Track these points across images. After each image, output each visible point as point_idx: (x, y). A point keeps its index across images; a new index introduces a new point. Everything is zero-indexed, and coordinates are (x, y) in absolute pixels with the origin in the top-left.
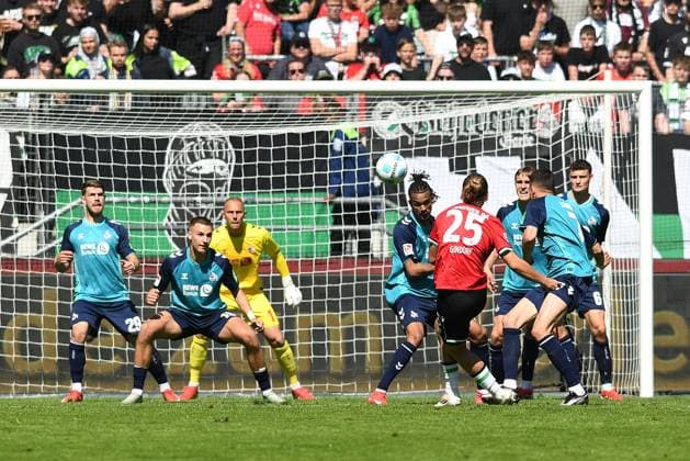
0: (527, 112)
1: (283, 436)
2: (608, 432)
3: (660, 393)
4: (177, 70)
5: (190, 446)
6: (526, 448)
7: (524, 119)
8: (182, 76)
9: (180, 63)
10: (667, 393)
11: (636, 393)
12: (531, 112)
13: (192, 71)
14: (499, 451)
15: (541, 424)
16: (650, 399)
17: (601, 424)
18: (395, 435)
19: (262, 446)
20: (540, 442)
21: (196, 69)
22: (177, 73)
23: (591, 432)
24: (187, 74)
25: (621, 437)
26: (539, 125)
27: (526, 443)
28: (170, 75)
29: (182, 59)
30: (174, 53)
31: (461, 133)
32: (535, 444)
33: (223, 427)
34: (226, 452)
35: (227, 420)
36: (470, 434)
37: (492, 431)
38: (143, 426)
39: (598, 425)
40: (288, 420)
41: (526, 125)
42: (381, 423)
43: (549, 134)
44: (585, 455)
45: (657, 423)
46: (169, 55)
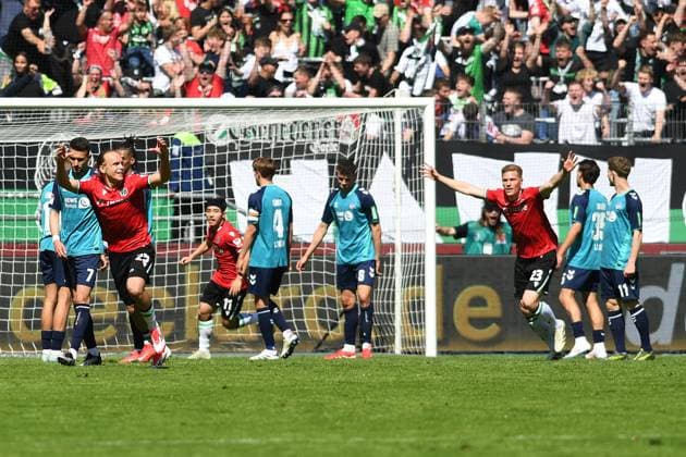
0: (332, 124)
1: (133, 388)
2: (399, 385)
3: (442, 353)
4: (46, 89)
5: (56, 397)
6: (332, 398)
7: (331, 129)
8: (50, 95)
9: (49, 84)
10: (448, 353)
11: (422, 353)
12: (336, 123)
13: (58, 91)
14: (309, 401)
15: (343, 379)
16: (434, 358)
17: (394, 378)
18: (224, 388)
19: (116, 397)
20: (344, 393)
21: (62, 89)
22: (46, 92)
23: (385, 385)
24: (55, 93)
25: (410, 389)
26: (341, 134)
27: (332, 394)
28: (41, 94)
29: (50, 81)
30: (44, 77)
31: (279, 141)
32: (339, 394)
33: (83, 380)
34: (86, 402)
35: (86, 376)
36: (286, 386)
37: (304, 385)
38: (17, 380)
39: (391, 379)
40: (137, 375)
41: (332, 134)
42: (213, 378)
43: (350, 142)
44: (380, 404)
45: (440, 377)
46: (40, 78)
